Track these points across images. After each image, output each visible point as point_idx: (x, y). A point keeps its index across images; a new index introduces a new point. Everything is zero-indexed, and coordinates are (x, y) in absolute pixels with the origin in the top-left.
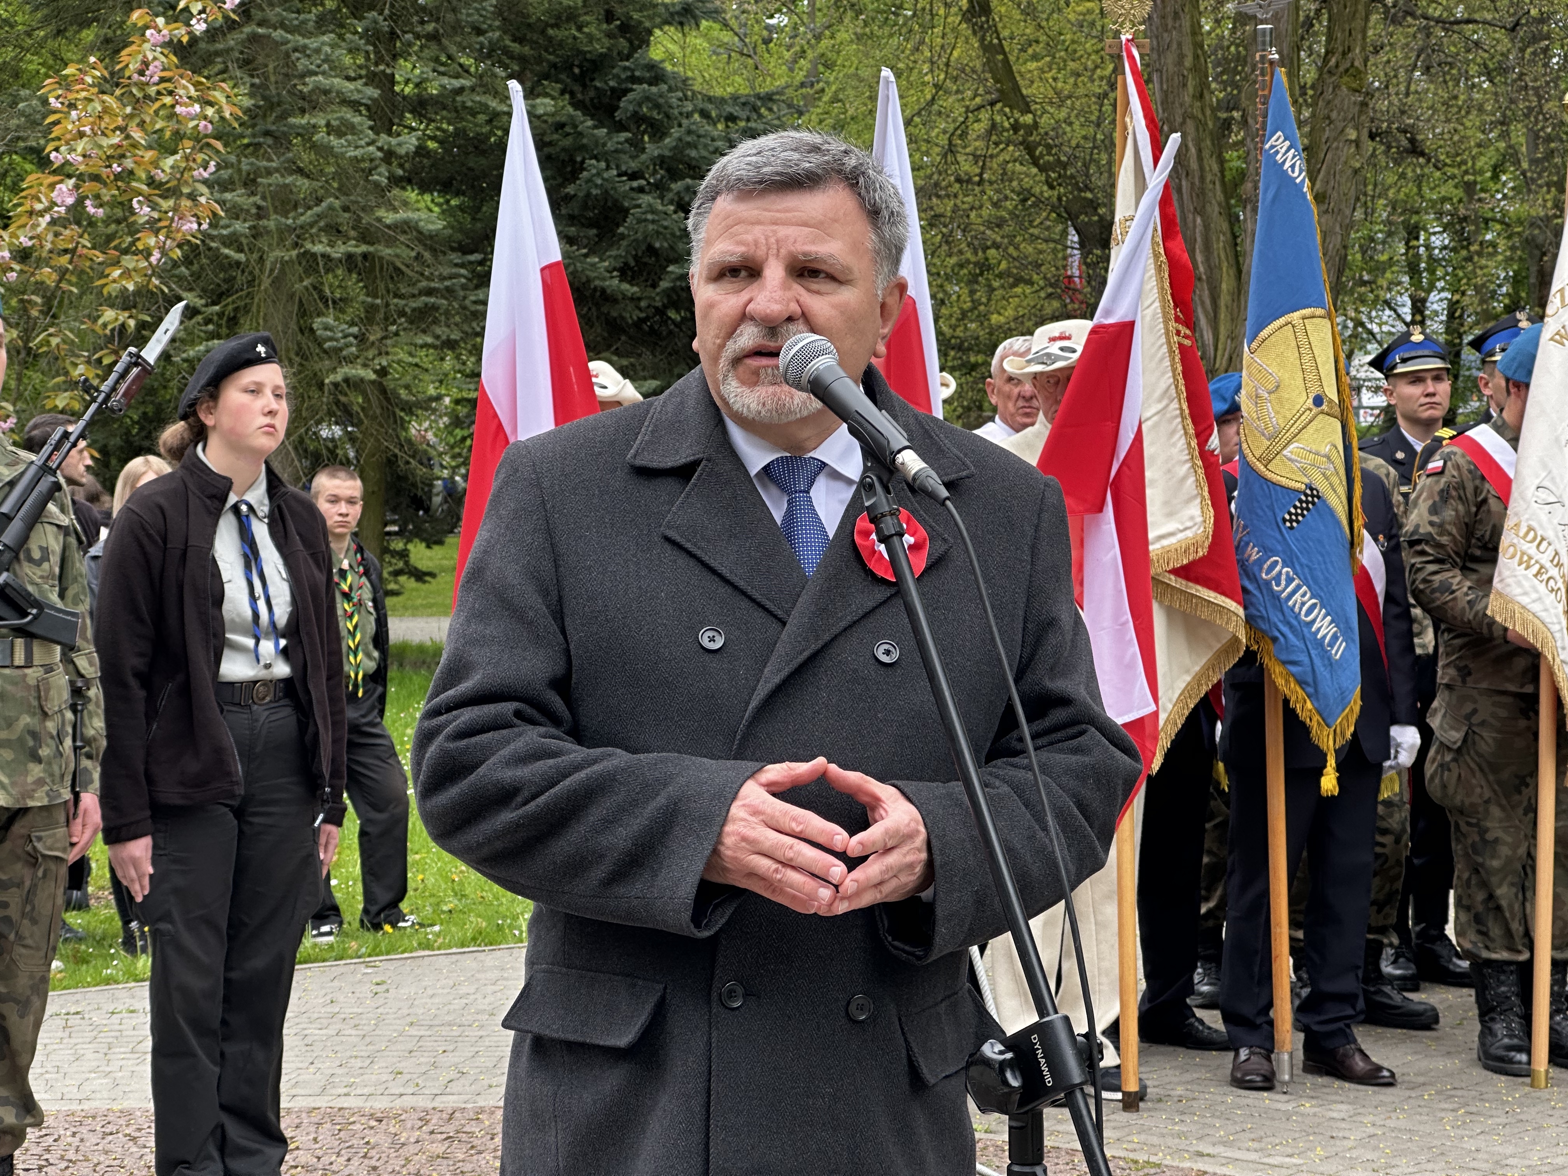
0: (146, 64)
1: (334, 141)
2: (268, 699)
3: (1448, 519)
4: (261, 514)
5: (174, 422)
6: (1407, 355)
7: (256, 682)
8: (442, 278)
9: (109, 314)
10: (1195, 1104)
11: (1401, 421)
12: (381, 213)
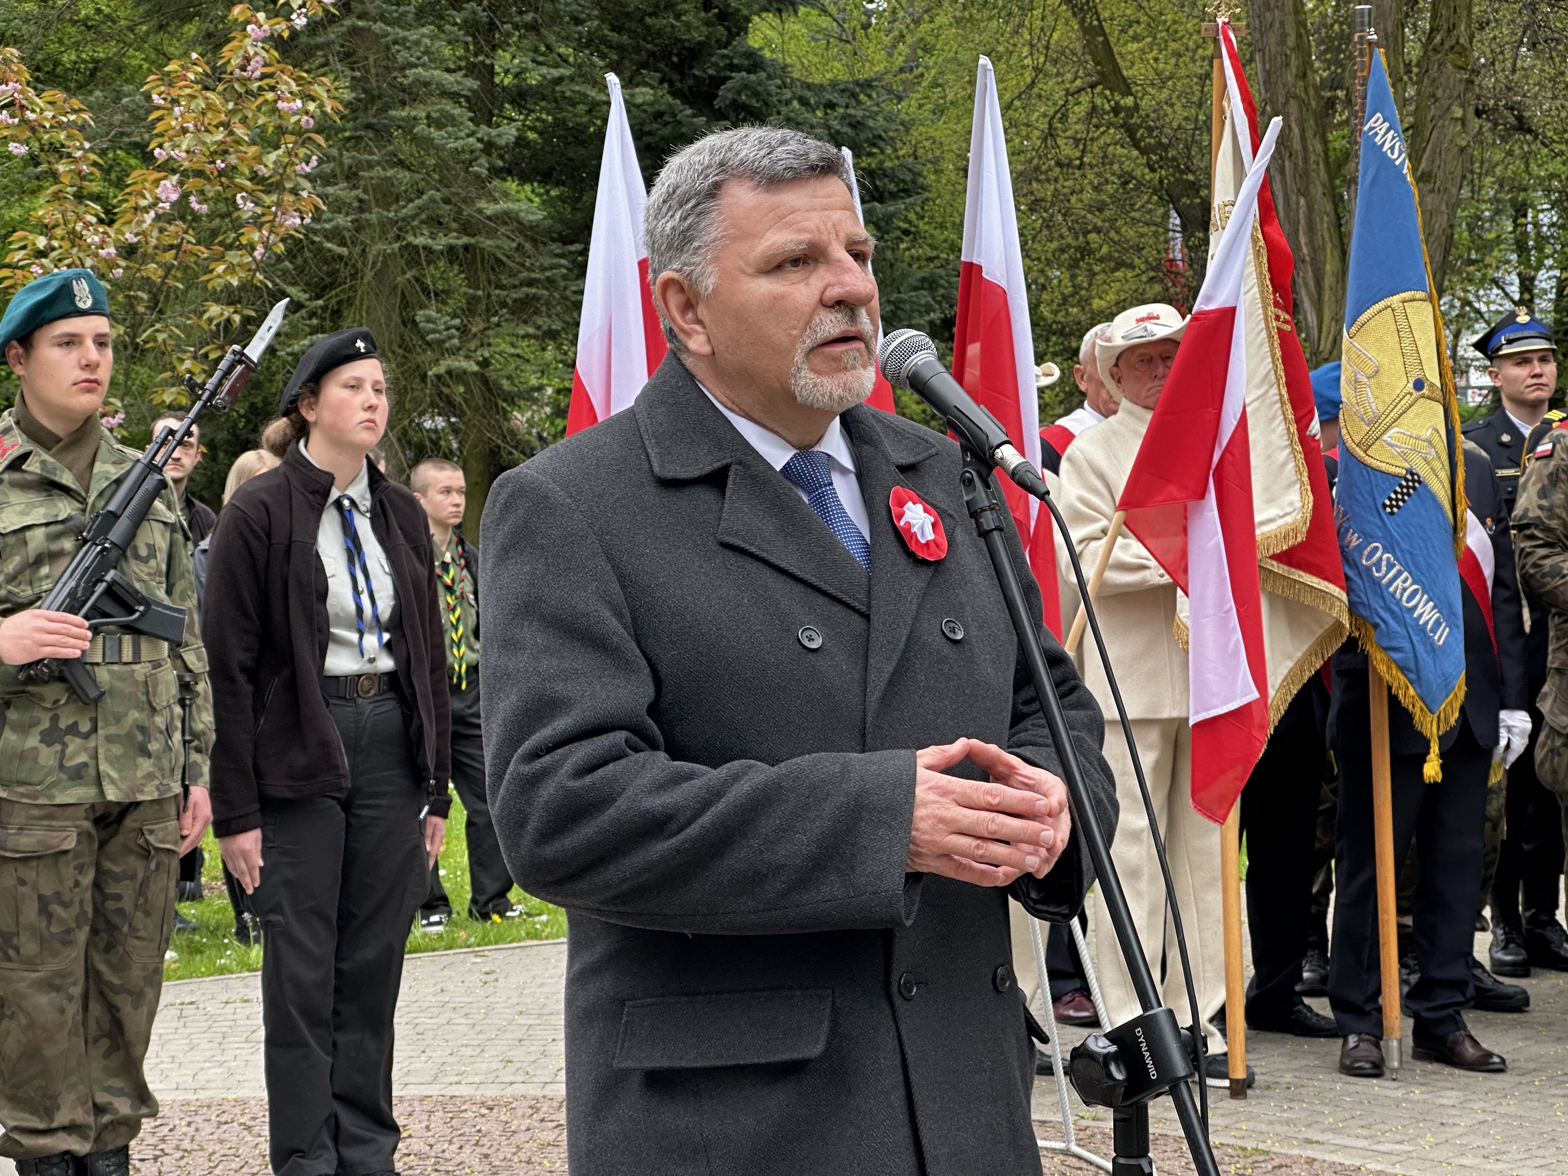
0: (247, 59)
1: (434, 133)
2: (372, 692)
3: (1558, 502)
4: (363, 509)
5: (277, 418)
6: (1512, 336)
7: (360, 676)
8: (543, 269)
9: (214, 310)
10: (1304, 1091)
11: (1506, 403)
12: (482, 204)
